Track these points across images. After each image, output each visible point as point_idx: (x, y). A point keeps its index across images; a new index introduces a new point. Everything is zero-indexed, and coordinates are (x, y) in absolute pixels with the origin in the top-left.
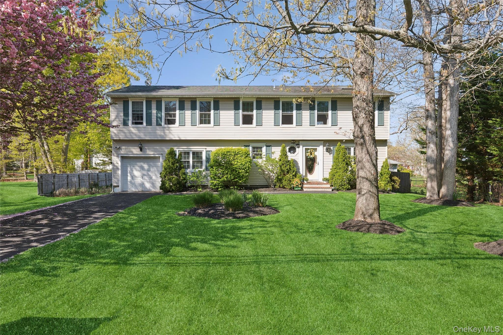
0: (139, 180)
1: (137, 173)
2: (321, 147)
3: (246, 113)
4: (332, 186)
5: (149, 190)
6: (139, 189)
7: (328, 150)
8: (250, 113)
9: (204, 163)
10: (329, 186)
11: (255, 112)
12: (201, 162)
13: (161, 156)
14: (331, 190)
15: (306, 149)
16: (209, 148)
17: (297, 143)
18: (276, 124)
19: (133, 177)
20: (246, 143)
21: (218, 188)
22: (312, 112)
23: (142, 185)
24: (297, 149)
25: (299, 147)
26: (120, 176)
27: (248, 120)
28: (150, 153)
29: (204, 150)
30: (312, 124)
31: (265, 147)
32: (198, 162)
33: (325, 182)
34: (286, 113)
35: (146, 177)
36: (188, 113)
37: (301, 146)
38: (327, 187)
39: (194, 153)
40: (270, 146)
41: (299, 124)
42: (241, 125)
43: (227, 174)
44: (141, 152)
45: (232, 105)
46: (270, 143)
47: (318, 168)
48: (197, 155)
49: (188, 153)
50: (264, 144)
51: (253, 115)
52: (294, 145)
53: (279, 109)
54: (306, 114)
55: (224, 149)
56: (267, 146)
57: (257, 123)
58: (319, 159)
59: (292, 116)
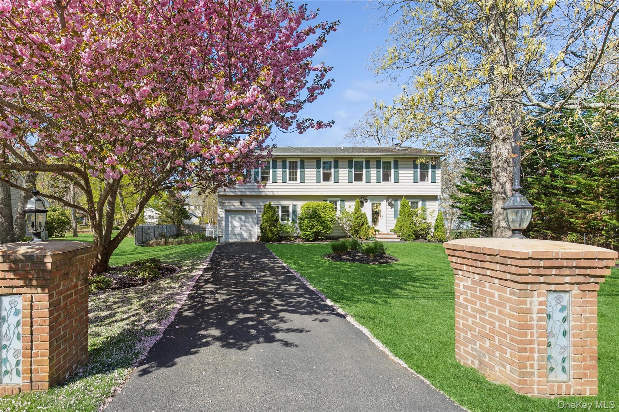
0: (238, 230)
1: (236, 224)
2: (385, 201)
3: (325, 171)
4: (399, 236)
5: (246, 240)
6: (238, 239)
7: (390, 205)
8: (328, 171)
9: (291, 215)
10: (396, 236)
11: (333, 170)
12: (288, 215)
13: (256, 209)
14: (399, 240)
15: (373, 204)
16: (295, 203)
17: (365, 198)
18: (350, 181)
19: (234, 227)
20: (324, 198)
21: (309, 239)
22: (378, 170)
23: (241, 235)
24: (365, 204)
25: (367, 202)
26: (224, 226)
27: (327, 177)
28: (248, 206)
29: (290, 204)
30: (378, 181)
31: (340, 202)
32: (285, 214)
33: (393, 233)
34: (359, 171)
35: (244, 228)
36: (280, 171)
37: (369, 201)
38: (395, 238)
39: (282, 207)
40: (343, 201)
41: (368, 181)
42: (322, 182)
43: (317, 225)
44: (241, 207)
45: (314, 163)
46: (344, 198)
47: (381, 221)
48: (285, 209)
49: (278, 207)
50: (339, 199)
51: (331, 173)
52: (363, 200)
53: (352, 168)
54: (373, 172)
55: (315, 203)
56: (341, 201)
57: (334, 180)
58: (383, 213)
59: (362, 174)
